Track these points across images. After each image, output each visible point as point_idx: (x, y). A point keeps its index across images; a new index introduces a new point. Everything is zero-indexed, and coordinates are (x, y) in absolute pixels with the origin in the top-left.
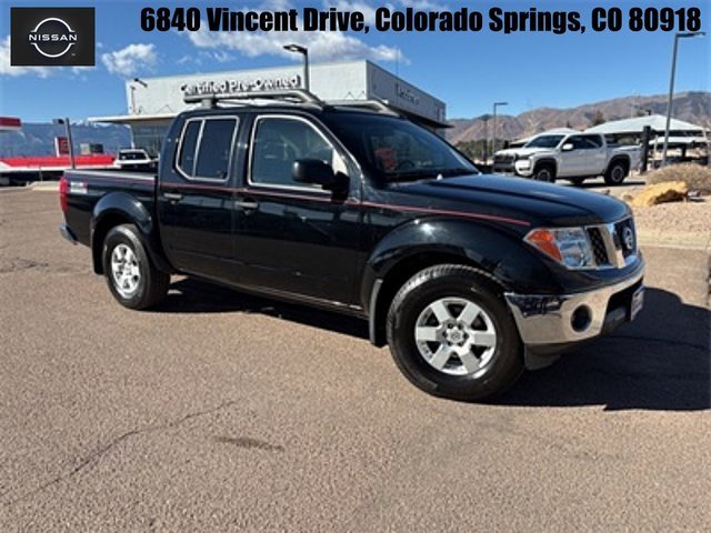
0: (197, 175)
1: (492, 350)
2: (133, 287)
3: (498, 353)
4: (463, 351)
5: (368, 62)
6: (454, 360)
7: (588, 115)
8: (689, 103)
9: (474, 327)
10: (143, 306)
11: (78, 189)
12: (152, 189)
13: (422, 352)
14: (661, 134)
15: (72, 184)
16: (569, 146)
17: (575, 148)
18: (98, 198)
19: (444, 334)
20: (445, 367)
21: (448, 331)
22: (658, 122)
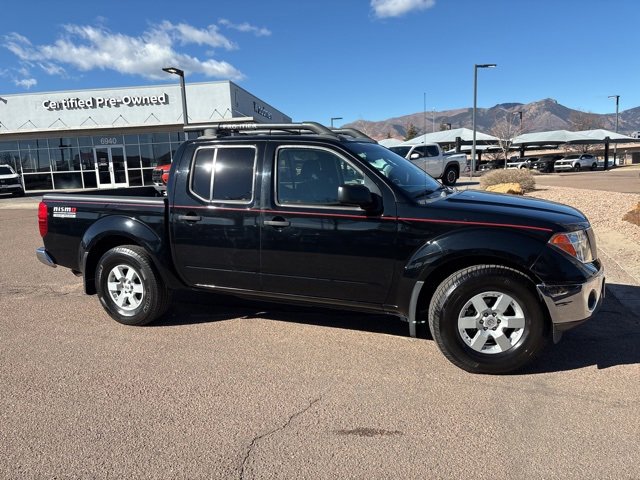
0: (214, 198)
1: (522, 331)
2: (135, 304)
3: (528, 332)
4: (498, 334)
5: (231, 82)
6: (491, 342)
7: (396, 127)
8: (470, 117)
9: (506, 314)
10: (147, 322)
11: (63, 213)
12: (163, 211)
13: (464, 338)
14: (469, 143)
15: (55, 209)
16: (415, 156)
17: (420, 156)
18: (92, 221)
19: (481, 322)
20: (484, 348)
21: (484, 318)
22: (467, 134)
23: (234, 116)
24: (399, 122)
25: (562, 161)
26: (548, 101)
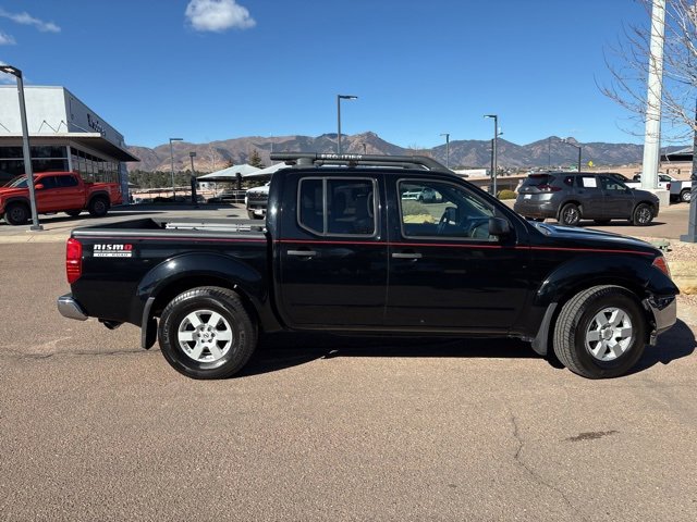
23: (70, 131)
24: (224, 146)
25: (407, 193)
26: (369, 134)
